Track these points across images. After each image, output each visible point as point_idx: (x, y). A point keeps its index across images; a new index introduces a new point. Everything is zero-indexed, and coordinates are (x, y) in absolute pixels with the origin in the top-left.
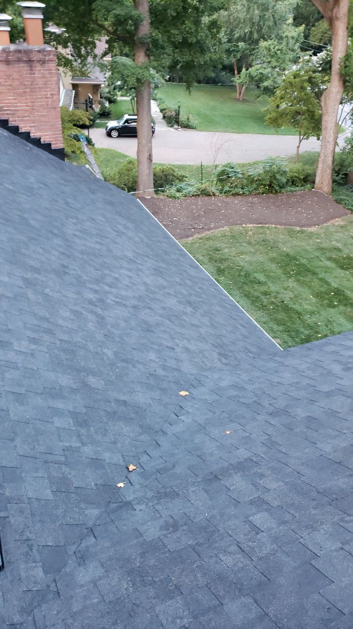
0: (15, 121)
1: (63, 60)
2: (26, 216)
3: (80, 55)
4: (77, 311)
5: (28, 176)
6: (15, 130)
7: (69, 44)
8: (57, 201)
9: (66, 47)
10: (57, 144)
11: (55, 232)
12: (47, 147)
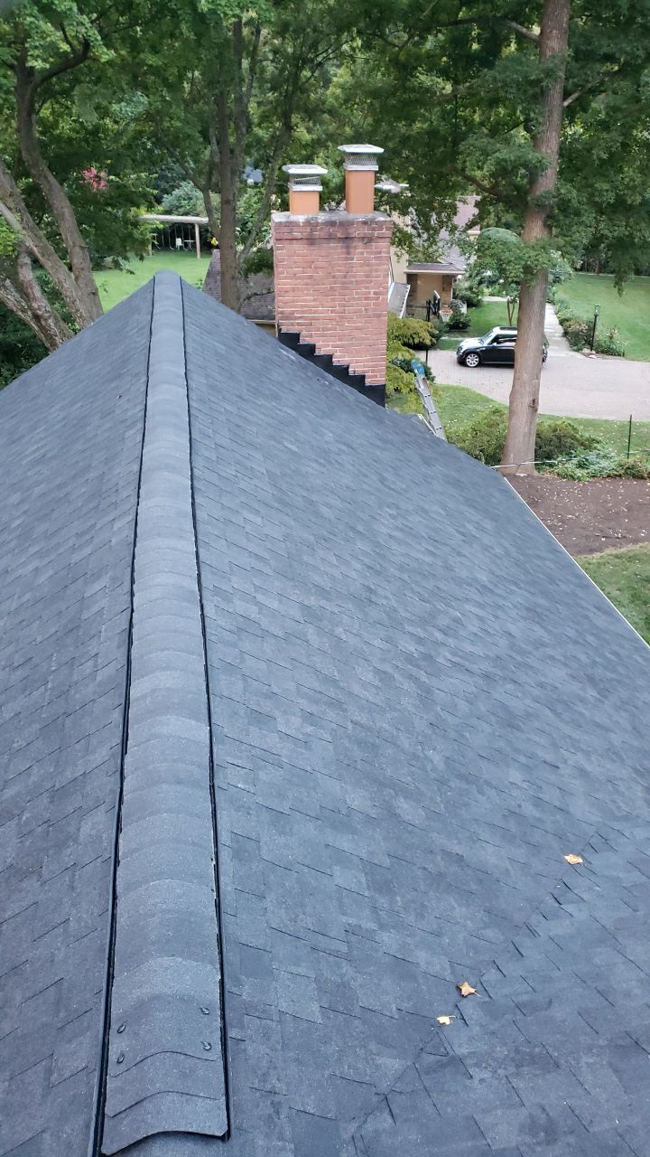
0: (311, 336)
1: (398, 234)
2: (314, 498)
3: (427, 228)
4: (385, 673)
5: (323, 429)
6: (308, 352)
7: (411, 209)
8: (366, 476)
9: (404, 213)
10: (376, 376)
11: (360, 528)
12: (358, 382)
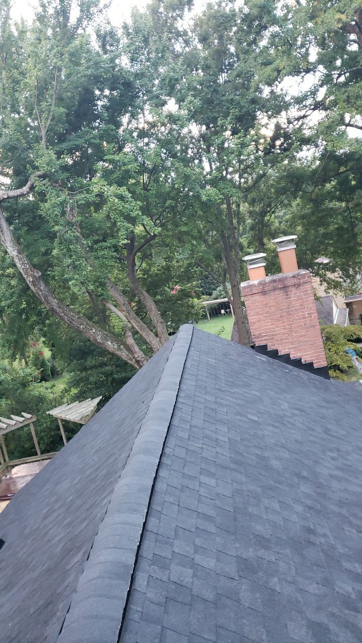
0: (274, 345)
1: (333, 283)
3: (348, 276)
6: (274, 354)
7: (337, 269)
9: (334, 271)
10: (320, 362)
12: (309, 367)
